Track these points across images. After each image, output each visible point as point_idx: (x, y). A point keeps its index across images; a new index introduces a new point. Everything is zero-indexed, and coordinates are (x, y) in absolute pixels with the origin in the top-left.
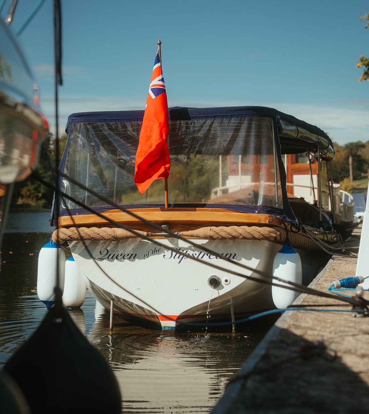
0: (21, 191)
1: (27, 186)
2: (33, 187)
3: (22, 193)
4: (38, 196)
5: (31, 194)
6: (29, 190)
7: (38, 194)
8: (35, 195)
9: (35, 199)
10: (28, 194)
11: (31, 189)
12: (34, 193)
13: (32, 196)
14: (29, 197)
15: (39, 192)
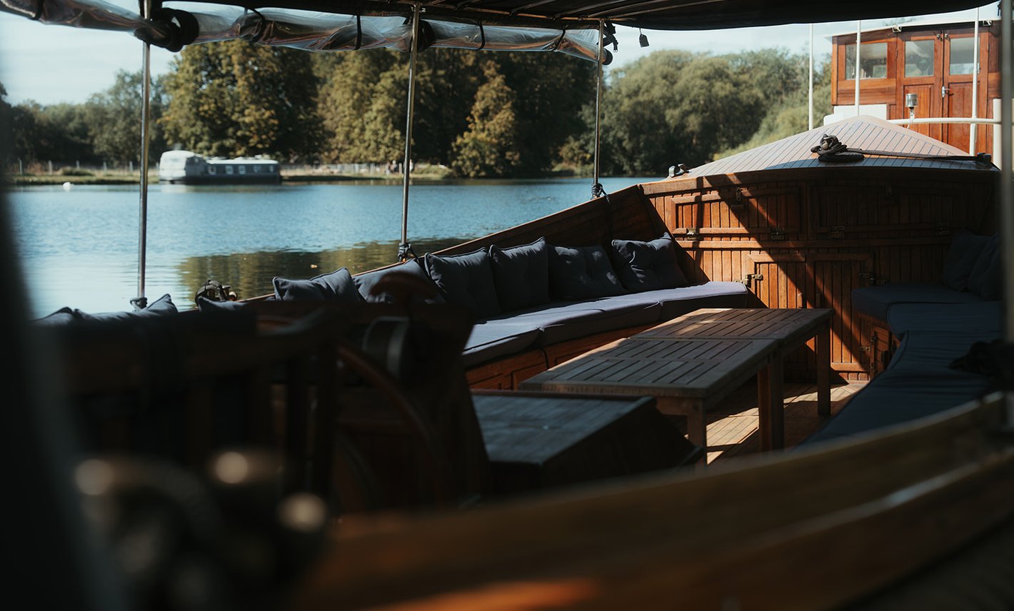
0: (559, 150)
1: (568, 142)
2: (577, 144)
3: (561, 153)
4: (586, 157)
5: (575, 155)
6: (572, 149)
7: (585, 155)
8: (581, 156)
9: (580, 162)
10: (570, 155)
11: (574, 147)
12: (579, 154)
13: (576, 159)
14: (572, 159)
15: (587, 152)
